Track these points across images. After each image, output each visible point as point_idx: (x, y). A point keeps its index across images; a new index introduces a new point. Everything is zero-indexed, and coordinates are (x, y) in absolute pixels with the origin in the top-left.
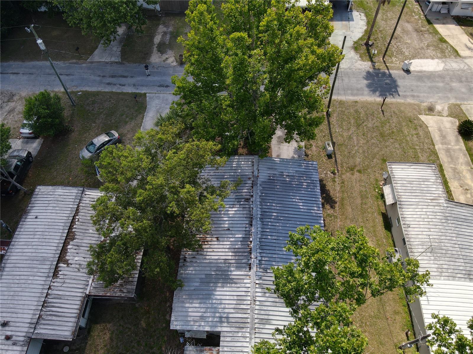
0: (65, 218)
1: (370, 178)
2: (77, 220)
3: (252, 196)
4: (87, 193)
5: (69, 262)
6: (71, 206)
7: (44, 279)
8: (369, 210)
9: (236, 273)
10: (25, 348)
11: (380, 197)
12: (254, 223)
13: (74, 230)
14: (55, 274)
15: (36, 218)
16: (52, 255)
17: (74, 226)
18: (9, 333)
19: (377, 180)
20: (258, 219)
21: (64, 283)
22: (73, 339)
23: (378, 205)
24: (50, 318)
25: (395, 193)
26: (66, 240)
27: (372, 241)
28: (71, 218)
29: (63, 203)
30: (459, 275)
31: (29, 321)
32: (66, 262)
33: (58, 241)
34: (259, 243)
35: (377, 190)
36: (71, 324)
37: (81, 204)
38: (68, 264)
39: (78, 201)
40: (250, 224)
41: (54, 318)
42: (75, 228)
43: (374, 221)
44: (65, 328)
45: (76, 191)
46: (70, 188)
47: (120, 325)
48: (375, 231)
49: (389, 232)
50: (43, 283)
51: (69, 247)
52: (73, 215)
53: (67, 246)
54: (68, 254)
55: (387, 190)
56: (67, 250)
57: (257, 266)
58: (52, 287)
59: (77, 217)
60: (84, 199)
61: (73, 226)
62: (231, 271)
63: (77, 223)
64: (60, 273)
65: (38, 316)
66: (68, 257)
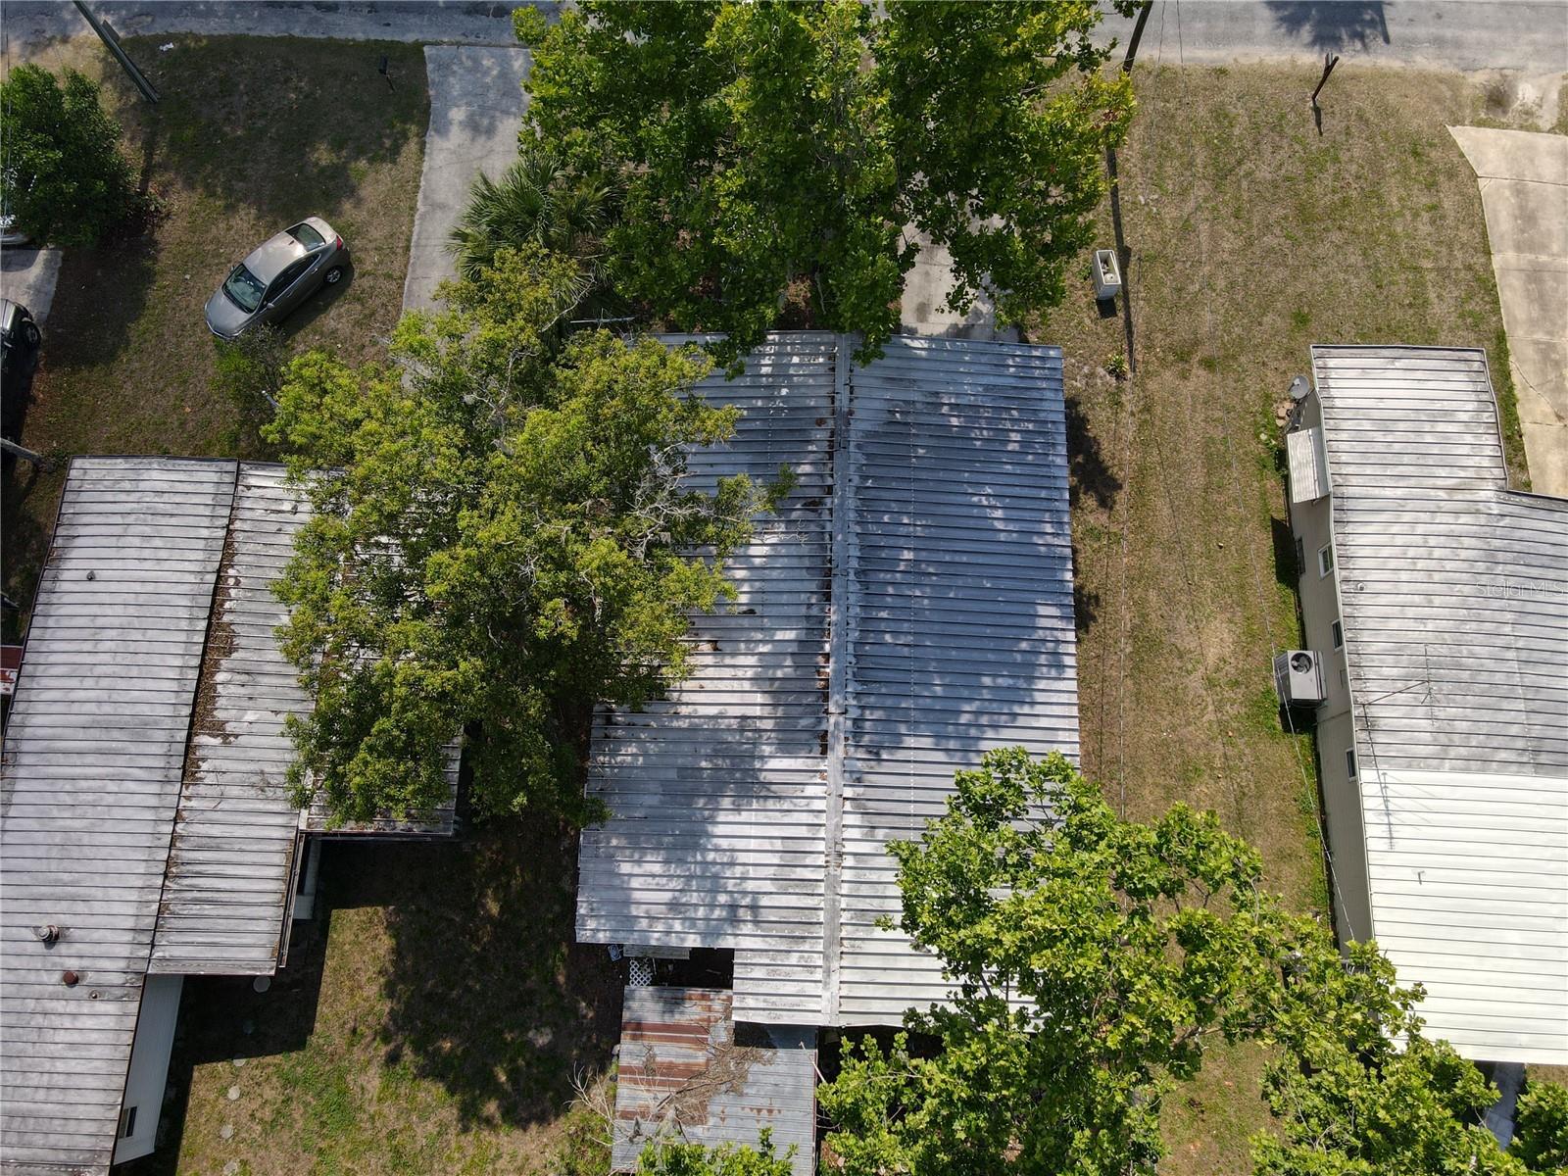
0: (191, 578)
1: (1247, 388)
2: (231, 581)
3: (830, 490)
4: (252, 481)
5: (229, 728)
6: (205, 533)
7: (155, 788)
8: (1230, 512)
9: (777, 764)
10: (134, 1007)
11: (1271, 463)
12: (836, 589)
13: (226, 618)
14: (189, 771)
15: (91, 578)
16: (169, 711)
17: (227, 605)
18: (73, 964)
19: (1268, 397)
20: (852, 577)
21: (222, 797)
22: (278, 970)
23: (1263, 494)
24: (195, 909)
25: (1328, 465)
26: (204, 653)
27: (1230, 621)
28: (212, 578)
29: (173, 521)
30: (1503, 755)
31: (130, 923)
32: (218, 729)
33: (178, 662)
34: (854, 661)
35: (1263, 437)
36: (263, 926)
37: (238, 525)
38: (226, 736)
39: (227, 512)
40: (825, 594)
41: (208, 910)
42: (231, 611)
43: (1242, 551)
44: (248, 939)
45: (215, 477)
46: (193, 465)
47: (419, 910)
48: (1242, 587)
49: (1289, 591)
50: (153, 801)
51: (220, 677)
52: (217, 565)
53: (213, 674)
54: (221, 702)
55: (1300, 447)
56: (213, 687)
57: (846, 739)
58: (185, 814)
59: (231, 572)
60: (247, 504)
61: (222, 605)
62: (762, 758)
63: (233, 592)
64: (204, 766)
65: (155, 906)
66: (223, 711)
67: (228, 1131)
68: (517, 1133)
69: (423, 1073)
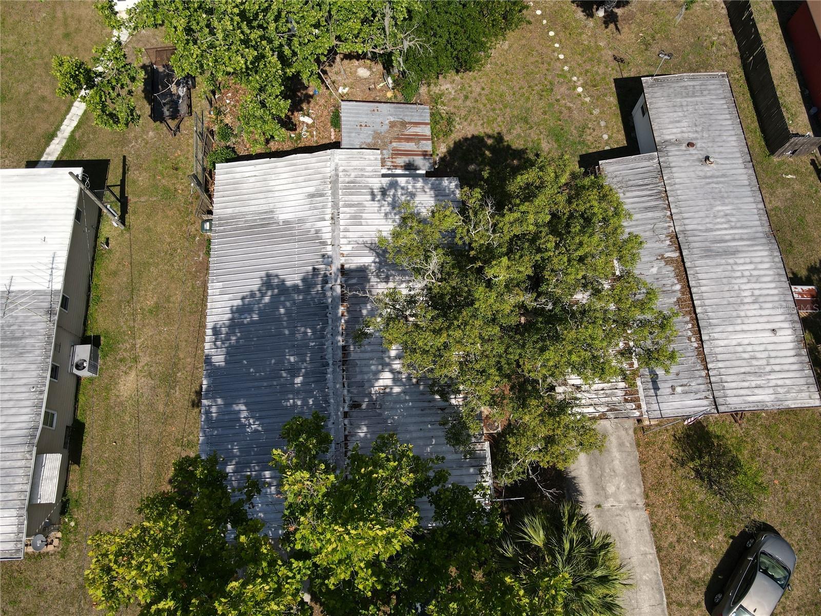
0: (716, 336)
1: (76, 562)
2: (693, 339)
3: (346, 415)
4: (705, 402)
5: (663, 263)
6: (720, 365)
7: (688, 228)
8: (105, 466)
9: (368, 260)
10: (657, 139)
11: (72, 504)
12: (340, 353)
13: (688, 318)
14: (676, 241)
15: (774, 331)
16: (697, 263)
17: (690, 326)
18: (692, 150)
19: (63, 556)
20: (331, 362)
21: (653, 230)
22: (598, 164)
23: (81, 481)
24: (646, 181)
26: (692, 297)
27: (118, 396)
28: (704, 338)
29: (743, 370)
31: (674, 170)
32: (669, 261)
33: (703, 289)
34: (328, 315)
35: (73, 524)
37: (704, 373)
38: (663, 258)
39: (713, 379)
40: (346, 351)
41: (640, 182)
42: (687, 323)
43: (103, 441)
45: (729, 400)
48: (107, 418)
49: (79, 418)
50: (687, 222)
51: (678, 287)
52: (705, 346)
53: (682, 288)
54: (673, 274)
55: (48, 493)
56: (679, 281)
57: (331, 274)
58: (668, 219)
59: (695, 345)
60: (703, 387)
61: (693, 325)
63: (690, 333)
64: (668, 242)
65: (665, 178)
66: (669, 271)
67: (603, 123)
68: (476, 133)
69: (523, 151)
